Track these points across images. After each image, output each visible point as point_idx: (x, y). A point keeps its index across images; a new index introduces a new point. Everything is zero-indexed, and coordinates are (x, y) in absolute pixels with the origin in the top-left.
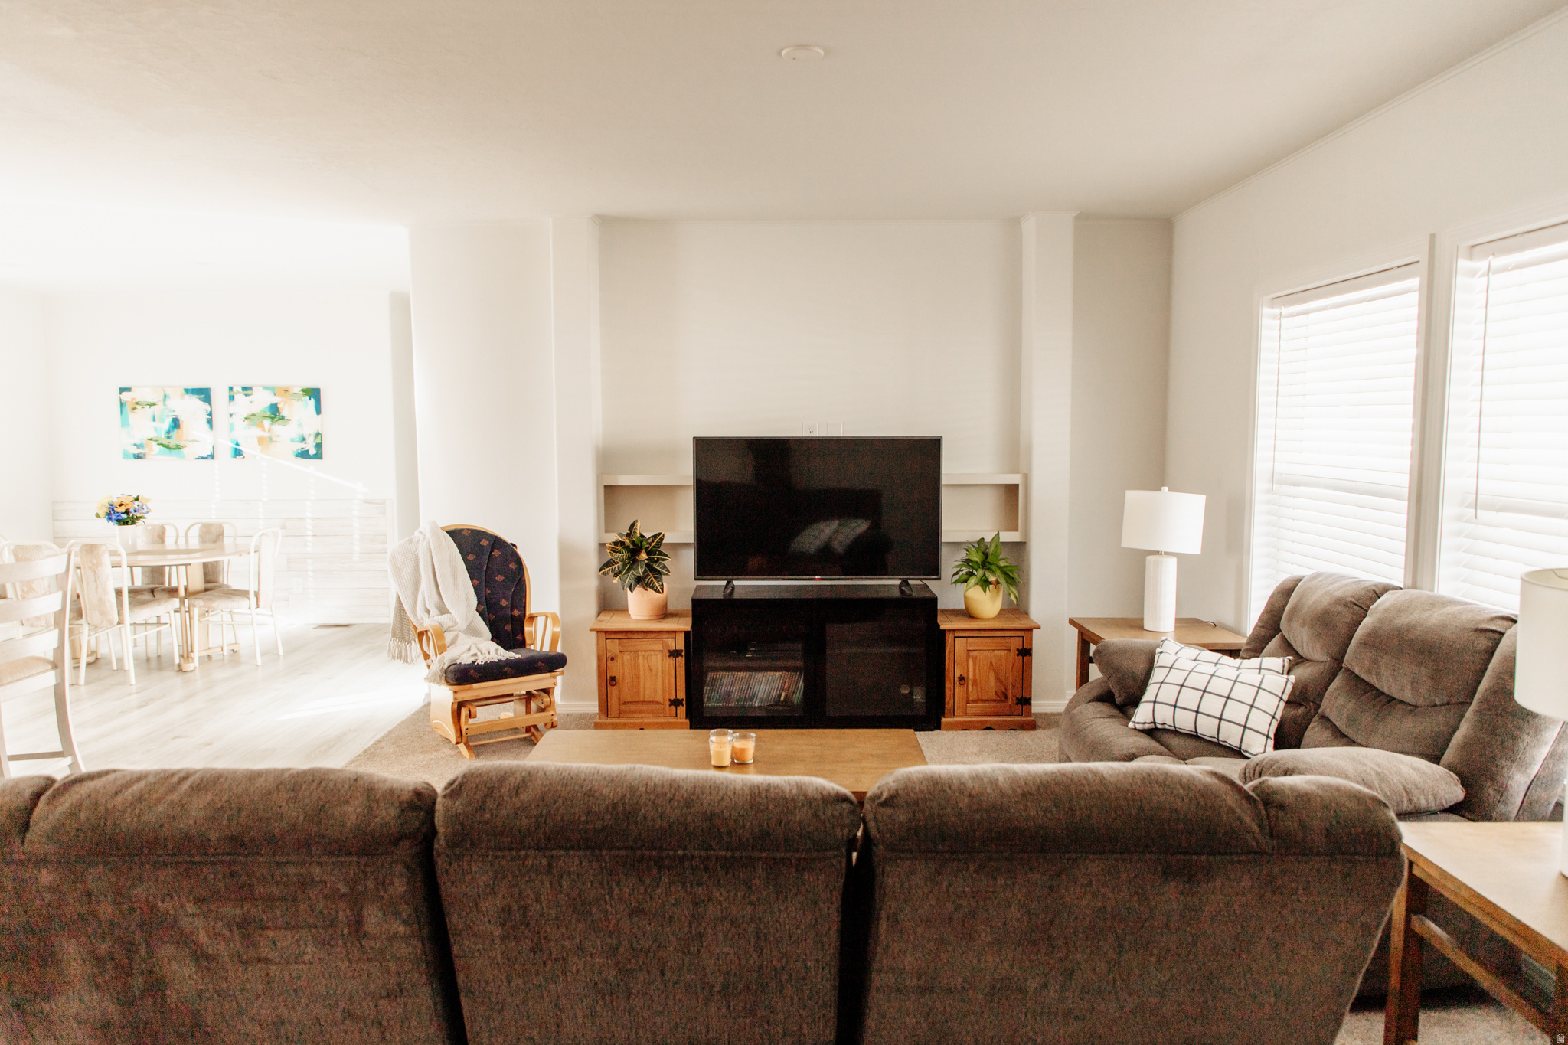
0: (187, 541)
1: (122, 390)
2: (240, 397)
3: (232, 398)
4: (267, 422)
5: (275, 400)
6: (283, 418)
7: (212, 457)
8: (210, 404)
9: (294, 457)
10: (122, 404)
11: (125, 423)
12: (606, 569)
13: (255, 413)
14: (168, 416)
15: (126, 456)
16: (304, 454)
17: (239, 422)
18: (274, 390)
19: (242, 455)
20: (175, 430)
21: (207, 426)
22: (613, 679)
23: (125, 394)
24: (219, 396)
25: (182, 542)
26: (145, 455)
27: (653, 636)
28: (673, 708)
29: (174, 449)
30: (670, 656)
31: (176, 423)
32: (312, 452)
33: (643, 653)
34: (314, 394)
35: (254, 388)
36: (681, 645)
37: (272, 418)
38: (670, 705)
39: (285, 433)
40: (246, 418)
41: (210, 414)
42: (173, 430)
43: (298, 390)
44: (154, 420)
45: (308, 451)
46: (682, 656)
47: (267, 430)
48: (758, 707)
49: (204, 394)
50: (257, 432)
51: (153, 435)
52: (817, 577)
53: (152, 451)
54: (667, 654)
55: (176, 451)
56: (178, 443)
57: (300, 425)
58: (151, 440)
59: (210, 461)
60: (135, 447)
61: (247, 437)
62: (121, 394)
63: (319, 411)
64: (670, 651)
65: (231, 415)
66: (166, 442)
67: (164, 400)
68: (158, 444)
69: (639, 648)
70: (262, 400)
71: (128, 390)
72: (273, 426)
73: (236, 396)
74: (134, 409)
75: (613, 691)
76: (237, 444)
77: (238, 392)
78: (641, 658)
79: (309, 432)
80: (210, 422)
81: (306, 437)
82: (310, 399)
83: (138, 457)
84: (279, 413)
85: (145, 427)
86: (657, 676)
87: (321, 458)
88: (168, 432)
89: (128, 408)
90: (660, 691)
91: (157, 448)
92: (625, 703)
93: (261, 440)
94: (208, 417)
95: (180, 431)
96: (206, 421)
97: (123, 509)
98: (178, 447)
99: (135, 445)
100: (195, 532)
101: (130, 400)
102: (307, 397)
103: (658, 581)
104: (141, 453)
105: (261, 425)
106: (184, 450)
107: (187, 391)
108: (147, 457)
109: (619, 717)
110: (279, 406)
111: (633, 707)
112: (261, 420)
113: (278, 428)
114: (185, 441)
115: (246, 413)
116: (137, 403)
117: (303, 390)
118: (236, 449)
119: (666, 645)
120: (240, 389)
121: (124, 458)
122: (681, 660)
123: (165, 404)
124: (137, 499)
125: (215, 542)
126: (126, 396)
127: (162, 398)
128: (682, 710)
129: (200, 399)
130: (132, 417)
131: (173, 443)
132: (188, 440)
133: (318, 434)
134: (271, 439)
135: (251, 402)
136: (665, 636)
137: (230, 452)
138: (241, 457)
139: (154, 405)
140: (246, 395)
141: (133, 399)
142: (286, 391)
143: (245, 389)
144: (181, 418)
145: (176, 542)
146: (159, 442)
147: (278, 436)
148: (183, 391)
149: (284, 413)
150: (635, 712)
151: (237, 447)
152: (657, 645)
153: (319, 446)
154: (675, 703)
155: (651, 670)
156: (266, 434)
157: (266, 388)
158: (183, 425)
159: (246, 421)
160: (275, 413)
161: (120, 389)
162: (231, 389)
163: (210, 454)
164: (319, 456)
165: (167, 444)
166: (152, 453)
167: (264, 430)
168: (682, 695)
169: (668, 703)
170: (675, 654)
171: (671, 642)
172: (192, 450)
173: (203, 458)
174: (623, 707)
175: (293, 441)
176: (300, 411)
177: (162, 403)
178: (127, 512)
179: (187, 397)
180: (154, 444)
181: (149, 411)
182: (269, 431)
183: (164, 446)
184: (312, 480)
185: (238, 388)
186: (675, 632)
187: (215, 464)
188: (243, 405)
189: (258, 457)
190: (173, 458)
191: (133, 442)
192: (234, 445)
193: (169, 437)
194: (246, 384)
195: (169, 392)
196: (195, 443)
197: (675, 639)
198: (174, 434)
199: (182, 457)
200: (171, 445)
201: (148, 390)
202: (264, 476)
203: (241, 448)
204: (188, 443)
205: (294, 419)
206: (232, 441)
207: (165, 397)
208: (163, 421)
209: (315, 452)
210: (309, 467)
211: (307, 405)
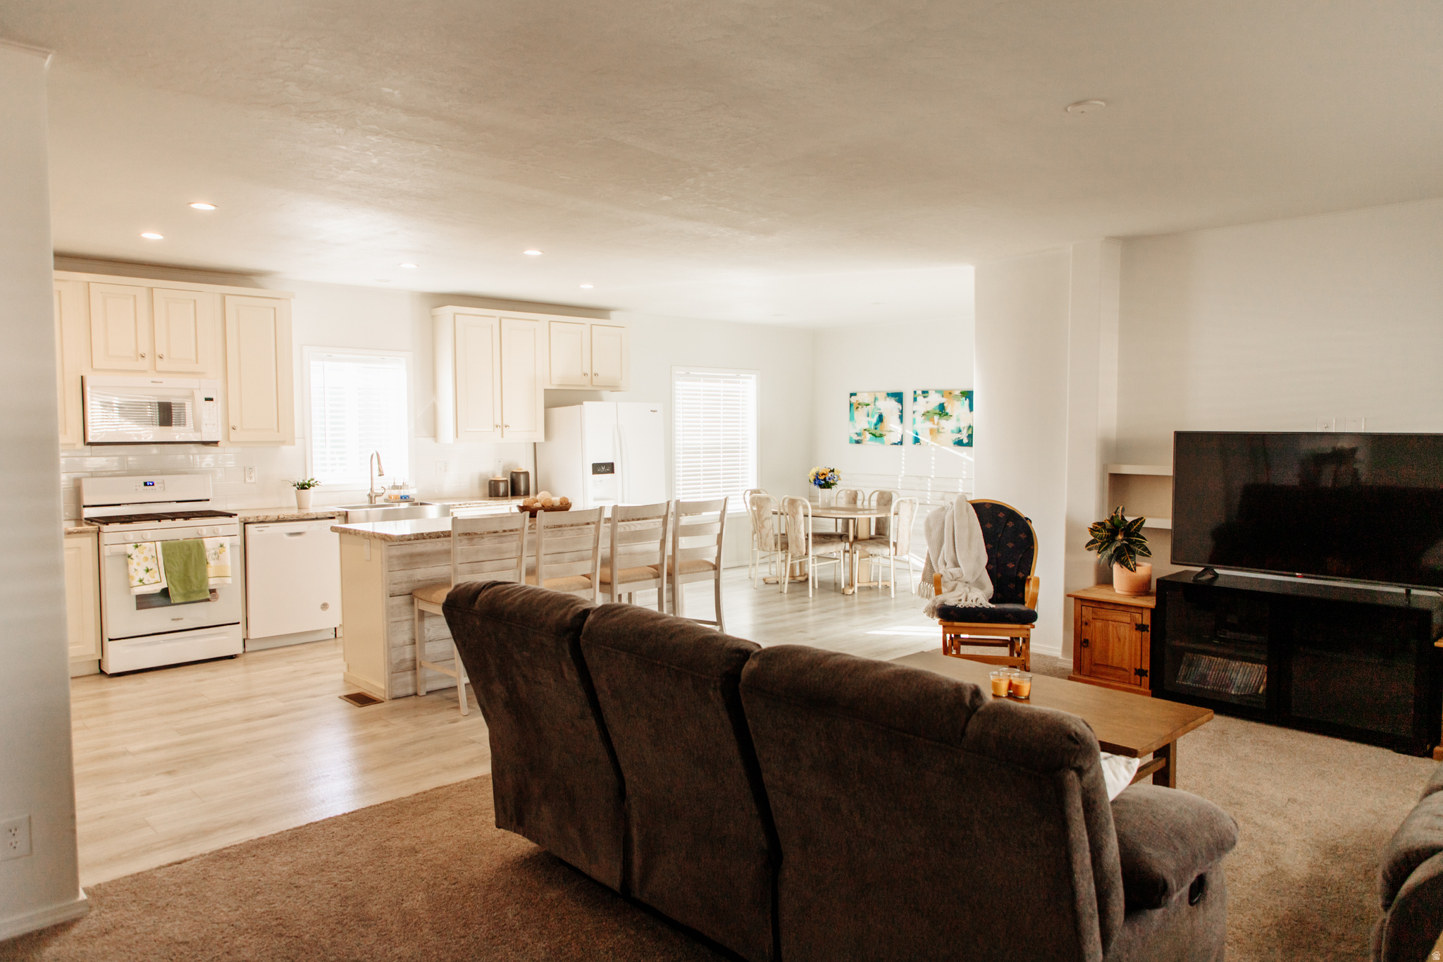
0: (870, 503)
1: (852, 395)
2: (920, 399)
3: (915, 400)
4: (936, 417)
5: (943, 400)
6: (947, 414)
7: (901, 443)
8: (902, 404)
9: (952, 445)
10: (851, 405)
11: (852, 418)
12: (1092, 546)
13: (929, 410)
14: (876, 413)
15: (851, 441)
16: (959, 443)
17: (919, 418)
18: (942, 393)
19: (919, 442)
20: (880, 423)
21: (898, 420)
22: (1086, 641)
23: (853, 397)
24: (908, 398)
25: (866, 503)
26: (861, 441)
27: (1121, 608)
28: (1138, 677)
30: (1136, 629)
31: (881, 419)
32: (965, 441)
33: (1113, 623)
34: (968, 395)
35: (929, 392)
36: (1147, 620)
37: (940, 414)
38: (1136, 674)
39: (948, 425)
40: (923, 415)
41: (902, 411)
42: (878, 423)
43: (957, 393)
44: (868, 416)
45: (962, 440)
46: (1148, 631)
47: (936, 423)
48: (1234, 695)
49: (898, 397)
50: (929, 425)
51: (866, 426)
52: (1297, 574)
53: (866, 438)
54: (1135, 627)
55: (880, 438)
56: (881, 433)
57: (958, 420)
58: (865, 430)
59: (899, 446)
60: (856, 435)
61: (923, 427)
62: (850, 397)
63: (971, 409)
64: (1136, 625)
65: (914, 412)
66: (874, 432)
67: (875, 402)
68: (870, 433)
69: (1109, 618)
70: (935, 400)
71: (855, 394)
72: (940, 421)
73: (918, 398)
74: (857, 408)
75: (1086, 652)
76: (917, 434)
77: (919, 395)
78: (1111, 627)
79: (964, 425)
80: (901, 417)
81: (962, 429)
82: (966, 400)
83: (858, 442)
84: (945, 411)
85: (864, 421)
86: (1124, 645)
87: (972, 446)
88: (876, 425)
89: (854, 407)
90: (1126, 657)
91: (868, 436)
92: (1096, 665)
93: (932, 431)
94: (900, 413)
95: (883, 424)
96: (898, 416)
97: (822, 478)
98: (881, 436)
99: (857, 433)
100: (875, 497)
101: (855, 402)
102: (964, 398)
103: (1132, 561)
104: (859, 440)
105: (932, 420)
106: (885, 438)
107: (888, 394)
108: (864, 442)
109: (1090, 675)
110: (945, 405)
111: (1102, 669)
112: (933, 415)
113: (943, 422)
114: (885, 431)
115: (924, 410)
116: (859, 404)
117: (961, 393)
118: (916, 437)
119: (1132, 619)
120: (921, 393)
122: (1147, 635)
123: (875, 405)
124: (833, 471)
125: (885, 505)
126: (854, 399)
127: (873, 401)
128: (1146, 680)
129: (896, 401)
130: (856, 414)
131: (878, 432)
132: (887, 431)
133: (970, 427)
134: (938, 431)
135: (927, 402)
136: (1133, 610)
137: (912, 440)
138: (919, 444)
139: (869, 405)
140: (924, 397)
141: (857, 401)
142: (950, 393)
143: (924, 392)
144: (884, 415)
145: (862, 504)
147: (943, 428)
148: (886, 395)
149: (948, 410)
150: (1102, 674)
152: (1126, 618)
153: (970, 436)
154: (1140, 672)
155: (1119, 640)
156: (935, 427)
157: (937, 391)
158: (885, 420)
159: (923, 417)
160: (942, 410)
162: (915, 392)
163: (900, 441)
164: (970, 444)
166: (866, 440)
167: (934, 424)
168: (1146, 666)
169: (1133, 672)
170: (1141, 628)
171: (1138, 616)
172: (889, 438)
173: (895, 444)
174: (1094, 668)
175: (952, 432)
176: (958, 408)
177: (873, 404)
178: (825, 479)
179: (888, 399)
180: (867, 433)
181: (865, 409)
182: (938, 424)
183: (873, 434)
184: (964, 463)
185: (919, 392)
186: (1142, 608)
187: (903, 448)
188: (923, 405)
189: (929, 444)
190: (878, 444)
191: (855, 431)
192: (915, 435)
193: (876, 429)
194: (925, 389)
195: (878, 395)
196: (891, 433)
197: (1142, 614)
198: (878, 426)
199: (883, 443)
200: (878, 436)
201: (866, 394)
202: (933, 458)
203: (919, 437)
204: (887, 433)
205: (955, 415)
206: (913, 431)
207: (876, 399)
208: (873, 416)
209: (967, 441)
210: (963, 452)
211: (964, 404)
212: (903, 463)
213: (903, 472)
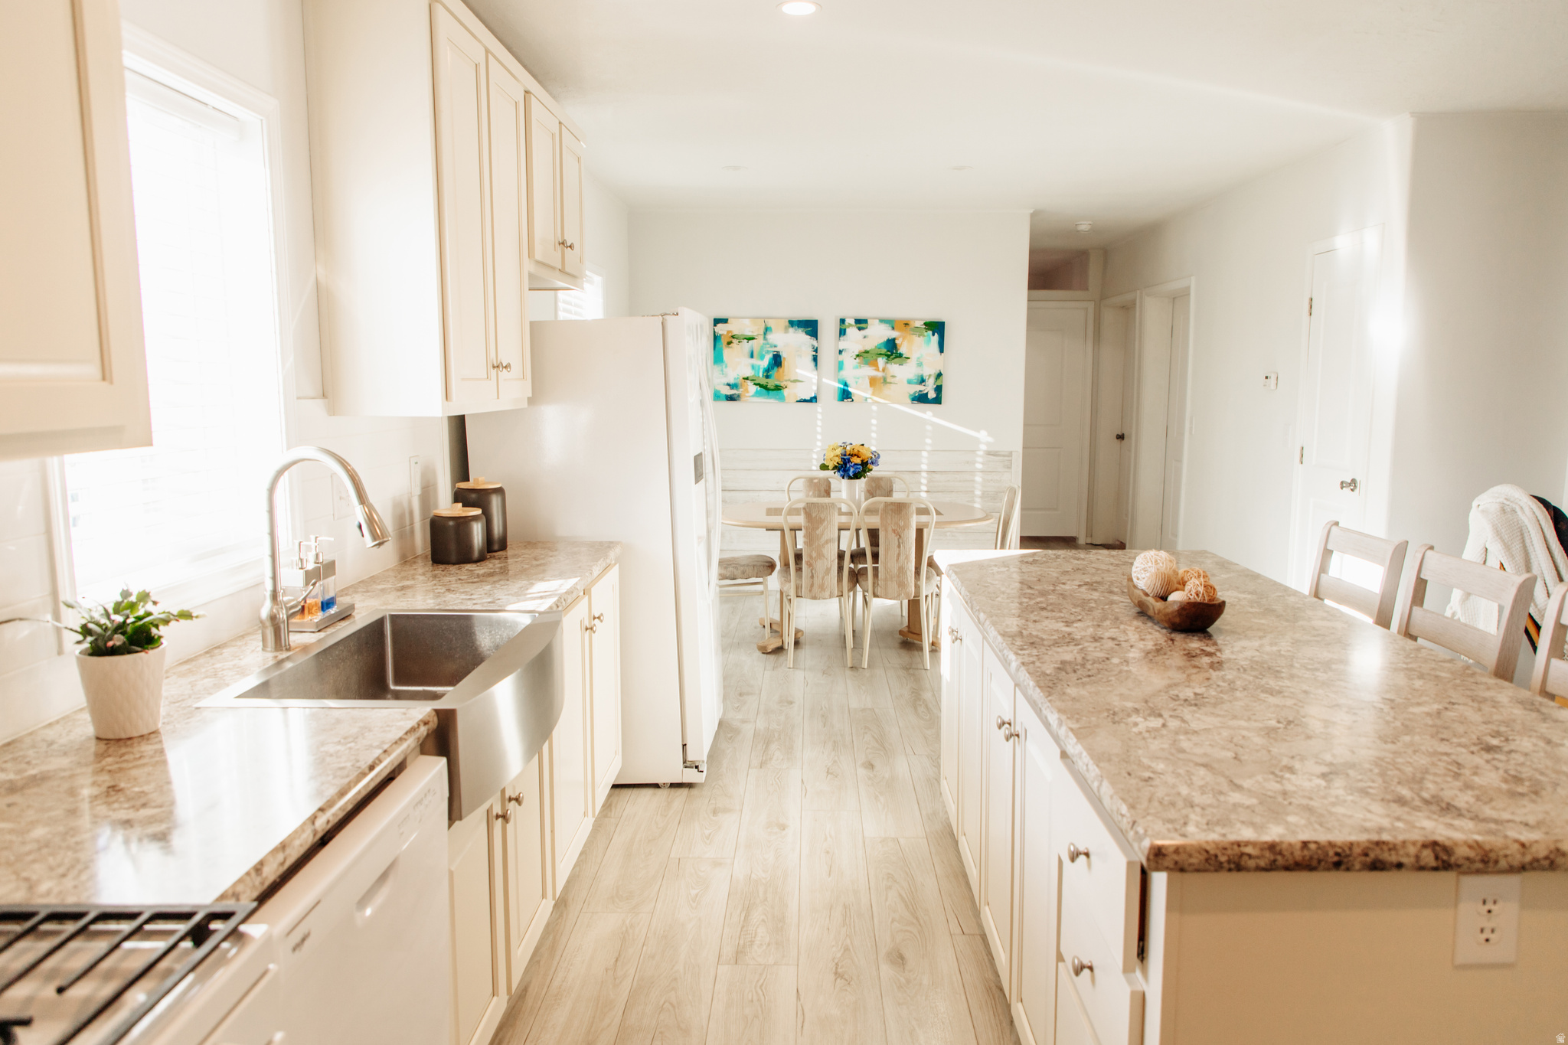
1: (717, 321)
2: (852, 331)
3: (842, 332)
4: (881, 361)
5: (893, 334)
6: (900, 356)
7: (813, 400)
8: (817, 339)
9: (909, 401)
10: (716, 338)
11: (718, 359)
13: (868, 348)
14: (768, 352)
15: (717, 397)
16: (922, 398)
17: (849, 360)
18: (892, 323)
19: (851, 398)
20: (776, 368)
21: (812, 364)
23: (720, 326)
24: (828, 330)
26: (739, 396)
29: (773, 390)
31: (777, 360)
32: (932, 395)
34: (937, 328)
35: (869, 321)
37: (888, 356)
39: (902, 373)
40: (858, 356)
41: (816, 351)
42: (772, 368)
43: (919, 324)
44: (752, 357)
45: (927, 394)
47: (881, 369)
49: (811, 327)
50: (869, 371)
51: (749, 373)
53: (748, 392)
55: (775, 392)
56: (777, 383)
57: (920, 364)
58: (747, 379)
59: (812, 404)
60: (728, 387)
61: (857, 375)
62: (715, 325)
63: (942, 350)
65: (841, 352)
66: (764, 382)
67: (765, 334)
68: (755, 384)
70: (878, 334)
71: (725, 321)
72: (889, 366)
73: (847, 330)
74: (729, 343)
76: (846, 385)
77: (850, 325)
79: (929, 371)
80: (815, 359)
81: (926, 378)
82: (933, 335)
83: (731, 398)
84: (897, 351)
85: (740, 364)
87: (940, 403)
88: (767, 371)
89: (724, 341)
91: (752, 389)
93: (873, 381)
94: (814, 353)
95: (781, 370)
96: (810, 358)
98: (778, 388)
99: (728, 385)
101: (725, 333)
102: (930, 332)
104: (733, 395)
105: (874, 364)
106: (785, 392)
107: (792, 323)
108: (743, 399)
110: (897, 342)
112: (875, 357)
113: (894, 368)
114: (786, 381)
115: (858, 348)
116: (733, 337)
117: (925, 324)
118: (844, 390)
120: (852, 322)
121: (714, 400)
123: (765, 339)
126: (721, 329)
127: (762, 333)
129: (807, 333)
130: (727, 353)
131: (771, 383)
132: (789, 380)
133: (940, 375)
134: (885, 381)
135: (865, 337)
137: (837, 395)
138: (849, 400)
139: (753, 339)
140: (860, 329)
141: (728, 332)
142: (906, 324)
143: (858, 321)
144: (784, 355)
146: (756, 382)
147: (893, 376)
148: (787, 323)
149: (902, 350)
151: (846, 388)
153: (939, 389)
156: (880, 374)
157: (882, 321)
158: (785, 364)
159: (857, 359)
160: (891, 350)
161: (715, 320)
162: (843, 321)
163: (813, 395)
164: (937, 400)
165: (765, 384)
166: (747, 394)
167: (878, 370)
172: (792, 392)
173: (805, 401)
175: (909, 382)
176: (920, 350)
177: (762, 337)
179: (791, 330)
180: (750, 384)
181: (746, 346)
182: (883, 370)
183: (760, 386)
184: (929, 428)
185: (850, 321)
187: (818, 407)
188: (855, 341)
189: (869, 401)
190: (772, 401)
191: (726, 381)
192: (842, 387)
193: (767, 377)
194: (861, 316)
195: (771, 323)
196: (798, 383)
198: (774, 373)
199: (782, 399)
200: (770, 386)
201: (747, 322)
202: (874, 422)
203: (850, 389)
204: (789, 384)
205: (914, 357)
206: (839, 382)
207: (767, 330)
208: (762, 358)
209: (934, 396)
210: (926, 412)
211: (929, 341)
212: (819, 429)
213: (819, 444)
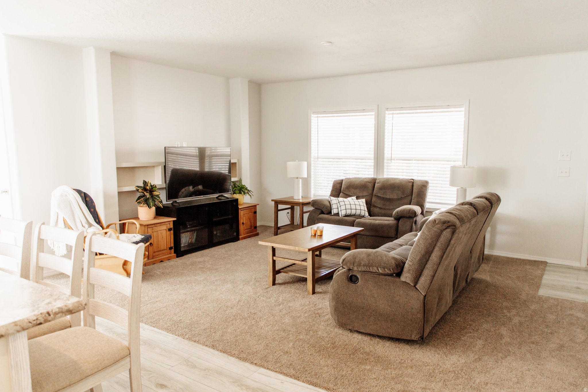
22: (151, 244)
27: (163, 224)
28: (170, 250)
30: (168, 231)
33: (160, 231)
36: (172, 226)
38: (169, 250)
46: (172, 230)
64: (168, 229)
69: (158, 230)
75: (151, 249)
78: (159, 233)
86: (164, 239)
90: (165, 245)
92: (154, 252)
103: (160, 203)
109: (153, 258)
111: (157, 253)
119: (167, 227)
122: (172, 232)
128: (173, 250)
136: (167, 223)
150: (158, 255)
152: (164, 227)
154: (171, 248)
155: (163, 238)
168: (172, 245)
170: (170, 230)
174: (154, 254)
186: (170, 221)
197: (170, 224)
